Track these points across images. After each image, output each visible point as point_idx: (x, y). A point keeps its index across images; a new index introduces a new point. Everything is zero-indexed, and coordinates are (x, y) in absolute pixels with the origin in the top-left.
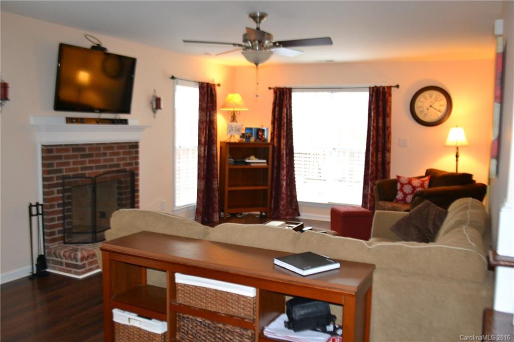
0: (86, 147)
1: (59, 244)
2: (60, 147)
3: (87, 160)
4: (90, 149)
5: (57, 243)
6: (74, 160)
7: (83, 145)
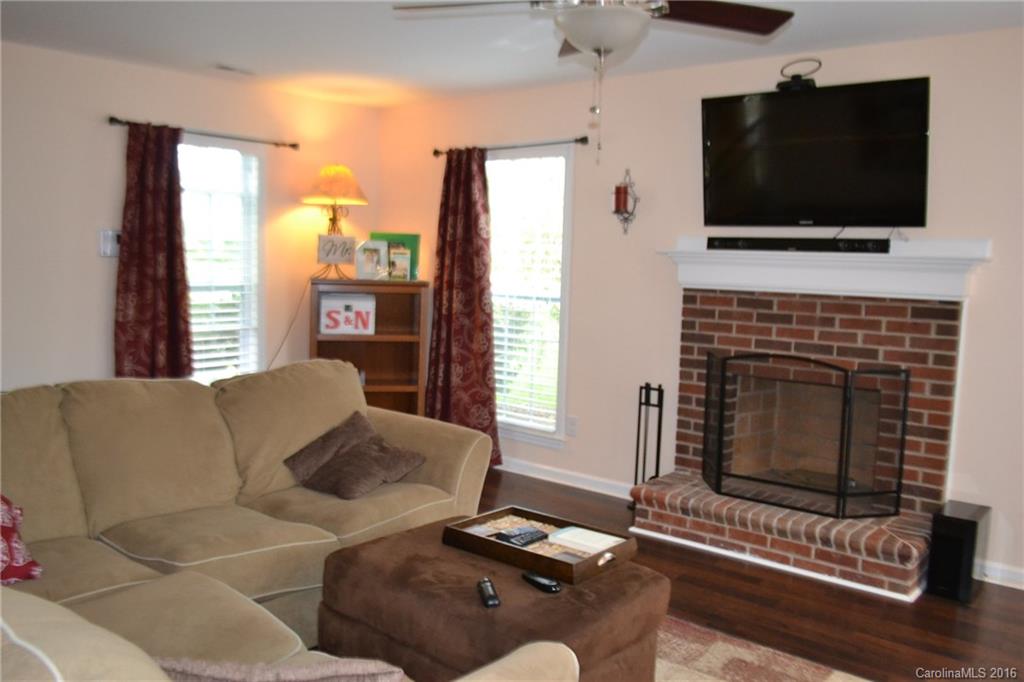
0: (772, 298)
1: (693, 472)
2: (712, 295)
3: (774, 327)
4: (782, 305)
5: (690, 470)
6: (740, 323)
7: (765, 294)
